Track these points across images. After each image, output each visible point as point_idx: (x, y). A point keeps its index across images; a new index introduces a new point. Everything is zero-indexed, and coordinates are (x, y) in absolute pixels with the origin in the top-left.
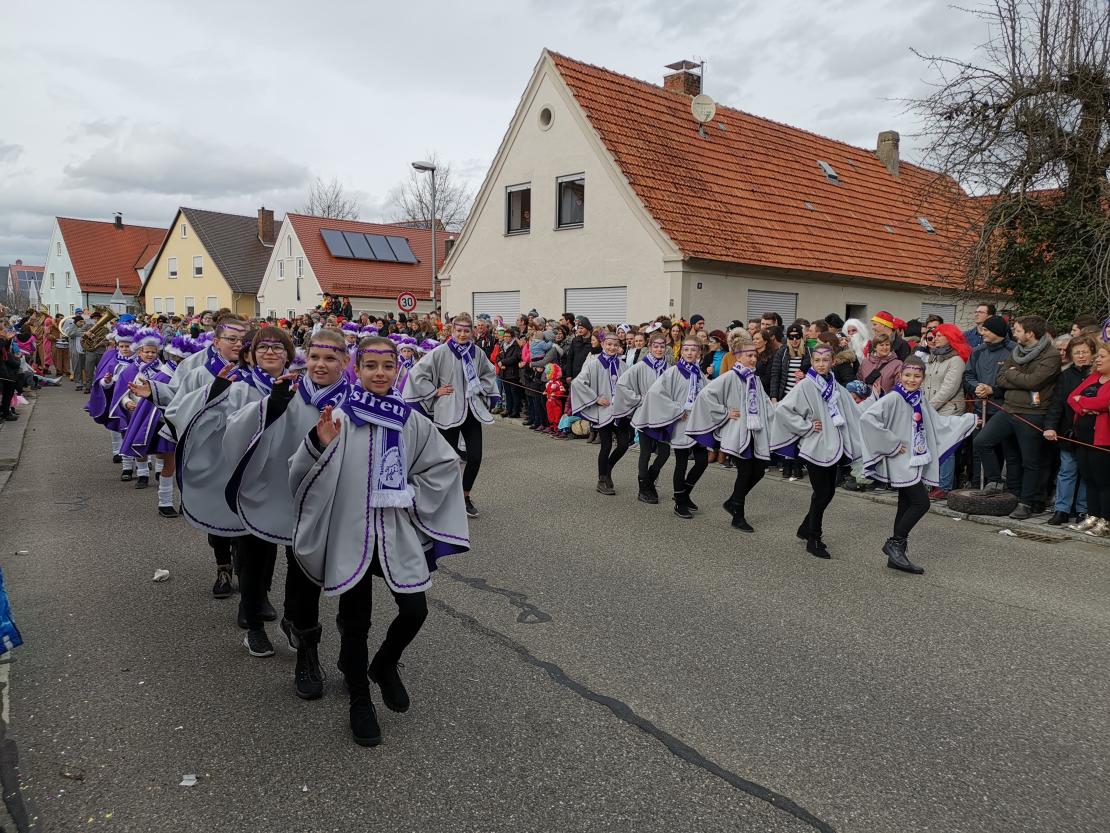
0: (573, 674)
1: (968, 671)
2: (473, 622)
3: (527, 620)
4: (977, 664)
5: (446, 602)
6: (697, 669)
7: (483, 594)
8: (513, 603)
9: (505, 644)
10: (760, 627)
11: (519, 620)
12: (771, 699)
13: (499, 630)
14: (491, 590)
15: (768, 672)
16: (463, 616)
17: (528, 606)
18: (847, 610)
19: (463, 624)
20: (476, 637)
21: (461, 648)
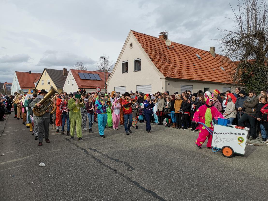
0: (141, 184)
1: (242, 181)
2: (115, 170)
3: (129, 170)
4: (244, 179)
5: (109, 166)
6: (173, 182)
7: (118, 163)
8: (125, 165)
9: (124, 176)
10: (188, 171)
11: (127, 170)
12: (192, 190)
13: (122, 173)
14: (120, 162)
15: (191, 182)
16: (113, 169)
17: (130, 166)
19: (113, 171)
20: (116, 175)
21: (113, 178)
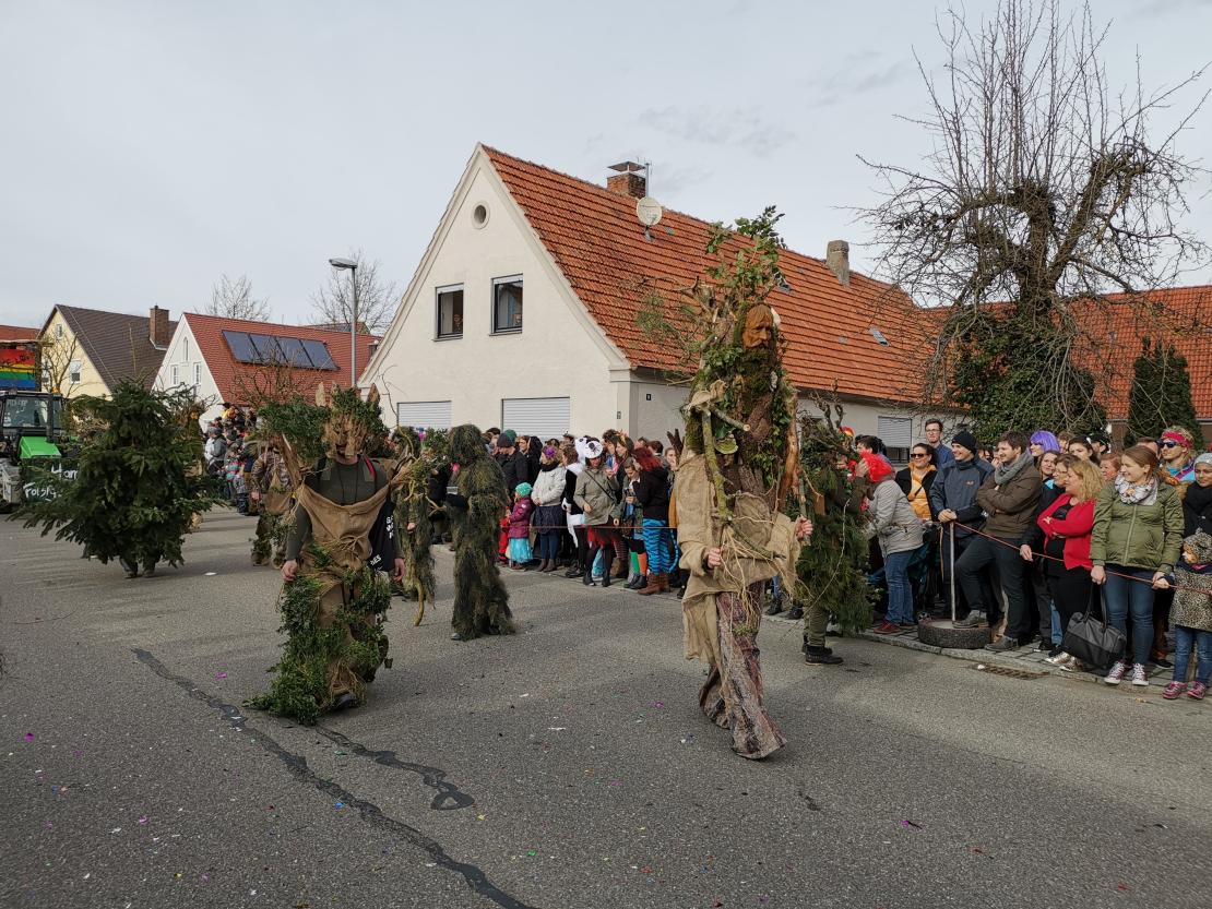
0: (497, 879)
1: (958, 844)
2: (375, 810)
3: (444, 806)
4: (968, 835)
5: (343, 787)
7: (391, 772)
8: (427, 781)
9: (415, 841)
10: (723, 800)
11: (434, 806)
12: (739, 898)
13: (407, 822)
14: (400, 765)
15: (733, 859)
16: (363, 805)
17: (447, 785)
18: (821, 772)
19: (363, 816)
20: (378, 832)
21: (356, 850)
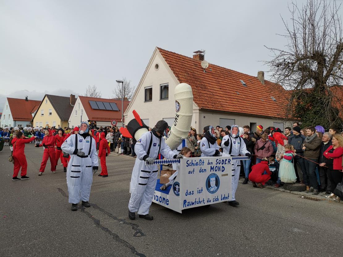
1: (292, 252)
2: (117, 236)
3: (137, 236)
5: (109, 229)
8: (133, 228)
9: (127, 246)
11: (134, 236)
13: (126, 240)
14: (126, 223)
16: (114, 235)
17: (139, 229)
18: (250, 228)
19: (113, 238)
20: (117, 243)
21: (110, 248)
